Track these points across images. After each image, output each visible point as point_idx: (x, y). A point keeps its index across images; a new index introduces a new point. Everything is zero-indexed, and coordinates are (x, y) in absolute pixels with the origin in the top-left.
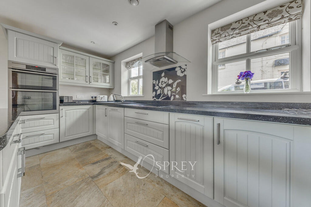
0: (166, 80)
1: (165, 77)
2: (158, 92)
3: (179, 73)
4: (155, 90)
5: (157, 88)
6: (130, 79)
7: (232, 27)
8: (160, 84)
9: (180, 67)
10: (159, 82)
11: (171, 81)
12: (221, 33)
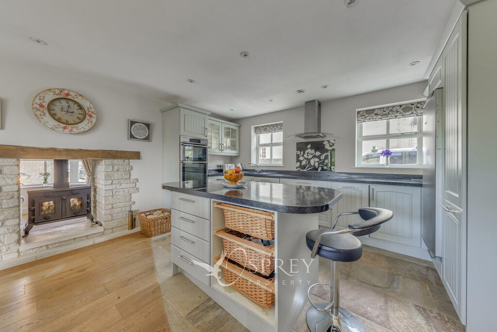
0: (313, 151)
1: (311, 148)
2: (304, 163)
3: (327, 147)
4: (298, 161)
5: (301, 158)
6: (259, 145)
7: (375, 112)
8: (305, 156)
9: (328, 141)
10: (304, 153)
11: (318, 153)
12: (366, 115)
